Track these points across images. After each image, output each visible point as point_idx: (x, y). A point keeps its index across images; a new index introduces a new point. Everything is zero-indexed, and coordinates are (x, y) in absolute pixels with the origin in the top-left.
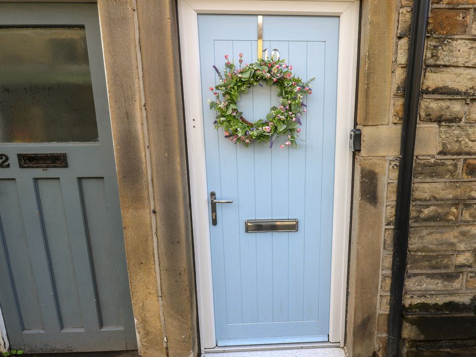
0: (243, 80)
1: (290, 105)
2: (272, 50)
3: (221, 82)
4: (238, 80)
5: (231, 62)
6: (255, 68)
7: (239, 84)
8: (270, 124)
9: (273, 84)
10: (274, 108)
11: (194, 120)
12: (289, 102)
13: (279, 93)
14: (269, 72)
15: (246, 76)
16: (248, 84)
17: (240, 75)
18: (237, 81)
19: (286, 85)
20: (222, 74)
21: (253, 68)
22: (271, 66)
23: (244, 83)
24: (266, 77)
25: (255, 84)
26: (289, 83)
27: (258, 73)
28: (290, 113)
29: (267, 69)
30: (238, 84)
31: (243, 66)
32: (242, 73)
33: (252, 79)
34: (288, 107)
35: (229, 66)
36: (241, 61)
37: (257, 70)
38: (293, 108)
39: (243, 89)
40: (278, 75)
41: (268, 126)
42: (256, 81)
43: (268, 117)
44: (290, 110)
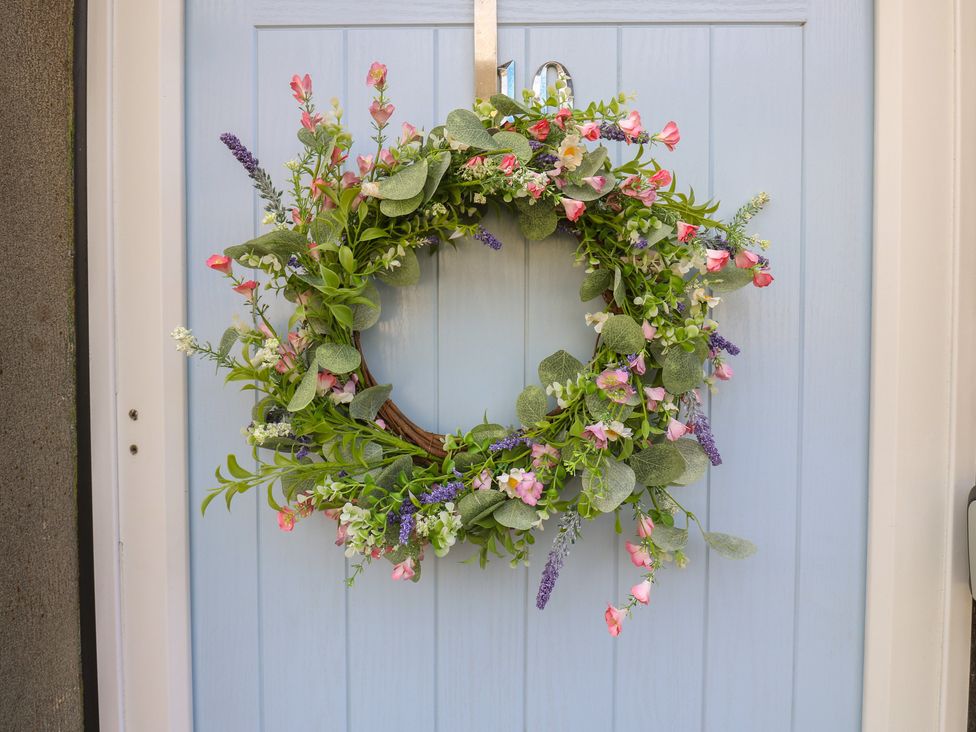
0: (387, 210)
1: (653, 350)
2: (534, 68)
3: (267, 225)
4: (363, 213)
5: (329, 116)
6: (456, 145)
7: (370, 234)
8: (539, 451)
9: (555, 235)
10: (559, 365)
11: (133, 415)
12: (648, 331)
13: (587, 285)
14: (541, 161)
15: (406, 188)
16: (421, 236)
17: (370, 188)
18: (353, 216)
19: (634, 237)
20: (281, 180)
21: (445, 146)
22: (545, 136)
23: (395, 228)
24: (520, 194)
25: (458, 233)
26: (652, 229)
27: (475, 169)
28: (655, 394)
29: (524, 151)
30: (363, 238)
31: (395, 135)
32: (385, 172)
33: (439, 209)
34: (640, 363)
35: (319, 138)
36: (381, 112)
37: (470, 153)
38: (670, 366)
39: (389, 260)
40: (592, 180)
41: (526, 463)
42: (466, 220)
43: (525, 407)
44: (655, 378)
